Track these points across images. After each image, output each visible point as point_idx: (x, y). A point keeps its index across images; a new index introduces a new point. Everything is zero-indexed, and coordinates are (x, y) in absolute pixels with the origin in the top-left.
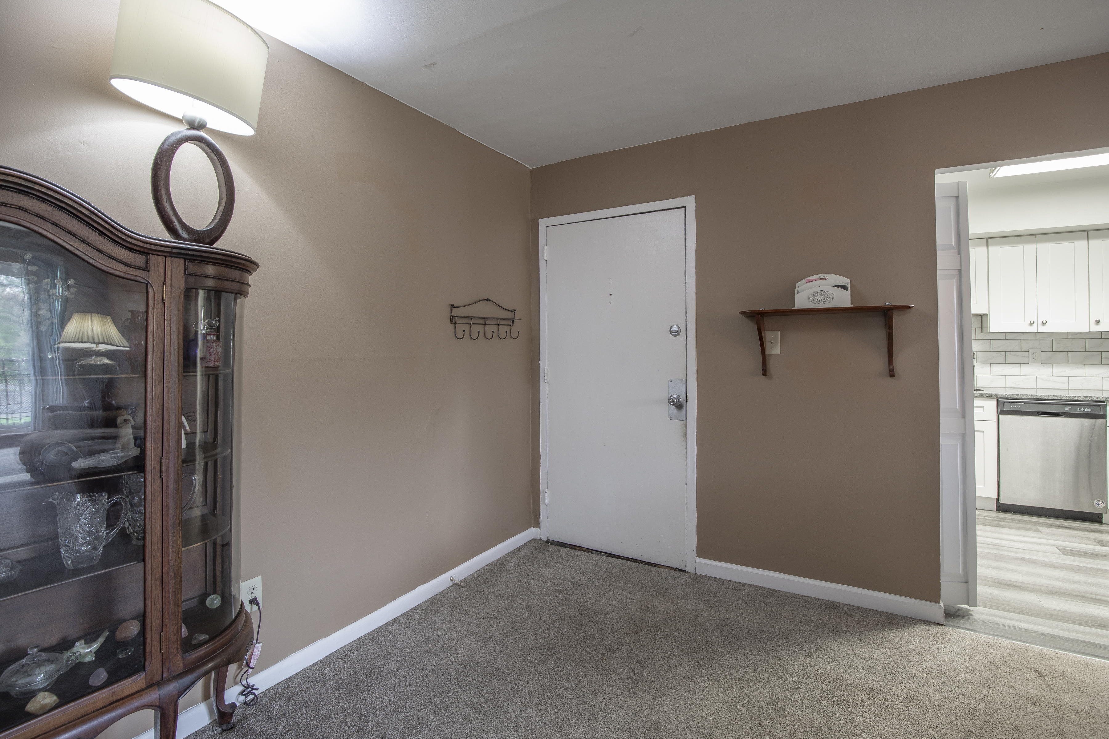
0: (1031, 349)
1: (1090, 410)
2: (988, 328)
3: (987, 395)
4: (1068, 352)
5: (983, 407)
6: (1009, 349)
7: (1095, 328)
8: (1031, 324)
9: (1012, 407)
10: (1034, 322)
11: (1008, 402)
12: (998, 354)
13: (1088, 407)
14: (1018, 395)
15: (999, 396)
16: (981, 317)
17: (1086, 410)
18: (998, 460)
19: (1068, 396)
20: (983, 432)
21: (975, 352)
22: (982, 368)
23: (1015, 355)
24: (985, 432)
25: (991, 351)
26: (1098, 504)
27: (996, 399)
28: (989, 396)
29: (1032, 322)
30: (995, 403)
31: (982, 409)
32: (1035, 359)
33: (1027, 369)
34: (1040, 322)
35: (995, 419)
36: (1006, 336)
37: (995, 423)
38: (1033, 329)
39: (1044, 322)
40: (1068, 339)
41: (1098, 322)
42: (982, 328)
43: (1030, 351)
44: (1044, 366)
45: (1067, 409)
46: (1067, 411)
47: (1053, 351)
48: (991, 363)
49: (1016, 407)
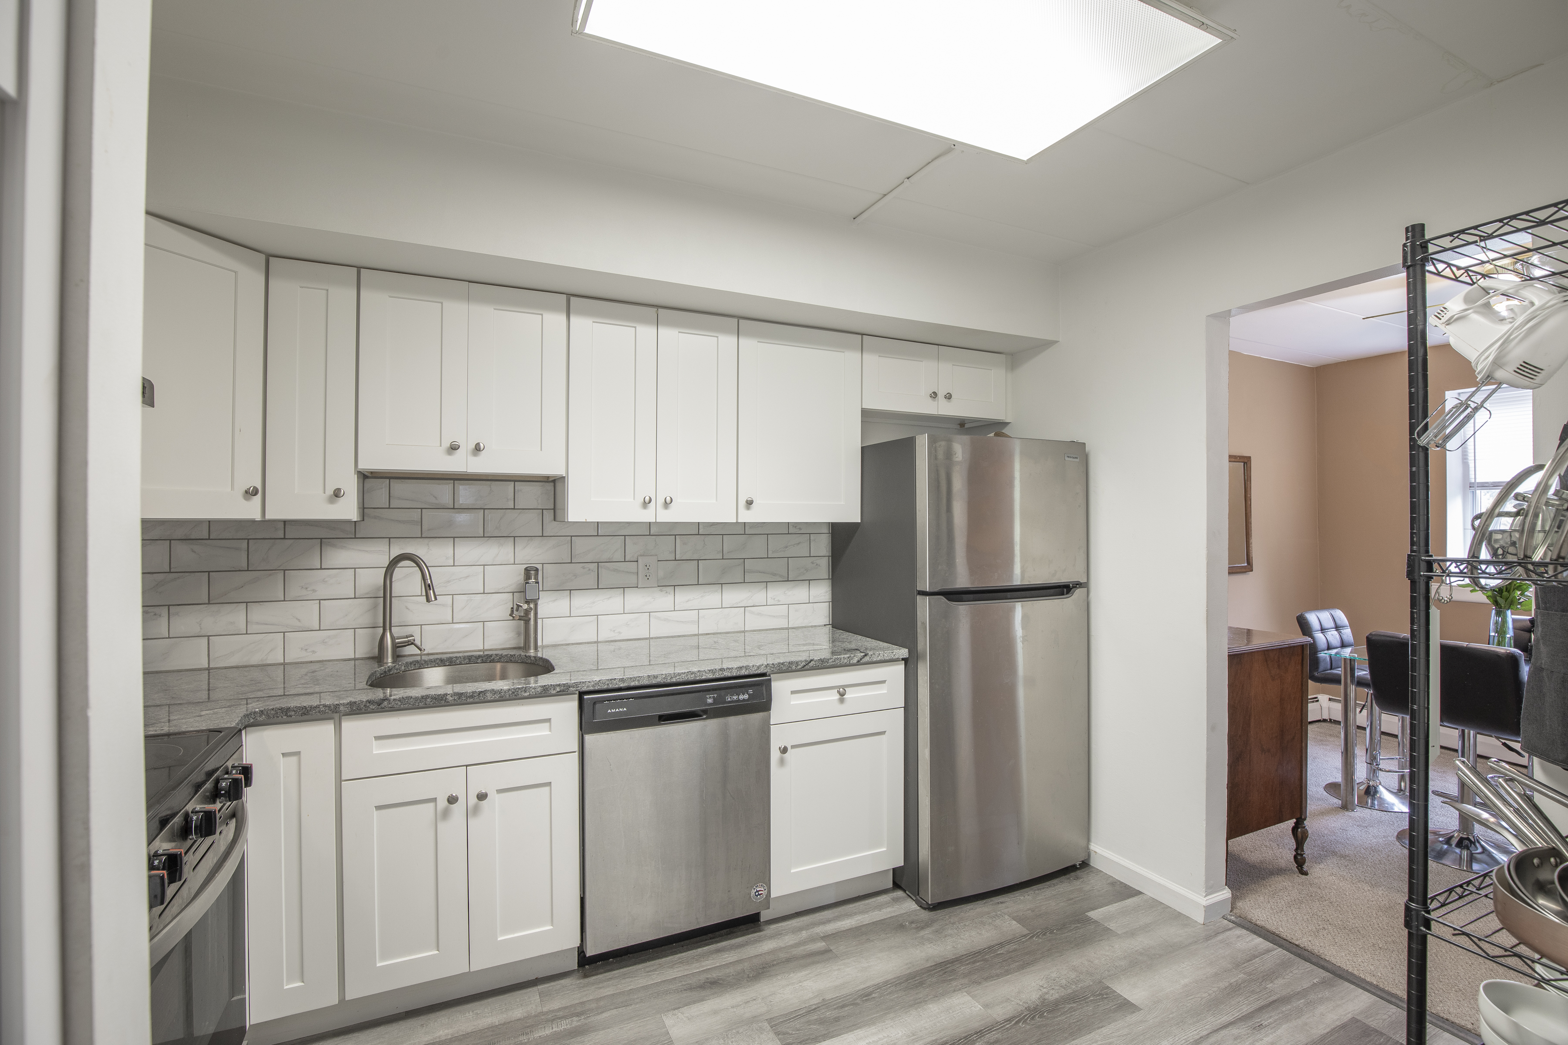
0: (641, 556)
1: (746, 697)
2: (565, 509)
3: (558, 689)
4: (698, 560)
5: (548, 720)
6: (605, 557)
7: (747, 517)
8: (646, 504)
9: (609, 711)
10: (650, 500)
11: (602, 700)
12: (584, 568)
13: (743, 689)
14: (622, 680)
15: (585, 689)
16: (552, 484)
17: (741, 697)
18: (582, 848)
19: (712, 670)
20: (549, 784)
21: (539, 567)
22: (554, 601)
23: (615, 570)
24: (552, 784)
25: (571, 563)
26: (758, 894)
27: (576, 696)
28: (563, 691)
29: (647, 499)
30: (575, 704)
31: (547, 724)
32: (648, 577)
33: (636, 600)
34: (661, 501)
35: (575, 747)
36: (598, 530)
37: (575, 757)
38: (647, 516)
39: (668, 500)
40: (699, 535)
41: (749, 503)
42: (554, 509)
43: (640, 561)
44: (661, 591)
45: (710, 701)
46: (710, 704)
47: (675, 560)
48: (570, 590)
49: (617, 710)
